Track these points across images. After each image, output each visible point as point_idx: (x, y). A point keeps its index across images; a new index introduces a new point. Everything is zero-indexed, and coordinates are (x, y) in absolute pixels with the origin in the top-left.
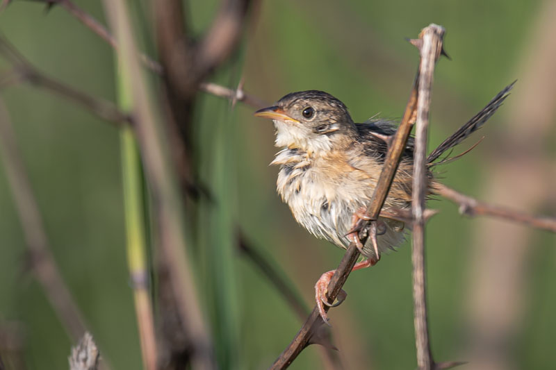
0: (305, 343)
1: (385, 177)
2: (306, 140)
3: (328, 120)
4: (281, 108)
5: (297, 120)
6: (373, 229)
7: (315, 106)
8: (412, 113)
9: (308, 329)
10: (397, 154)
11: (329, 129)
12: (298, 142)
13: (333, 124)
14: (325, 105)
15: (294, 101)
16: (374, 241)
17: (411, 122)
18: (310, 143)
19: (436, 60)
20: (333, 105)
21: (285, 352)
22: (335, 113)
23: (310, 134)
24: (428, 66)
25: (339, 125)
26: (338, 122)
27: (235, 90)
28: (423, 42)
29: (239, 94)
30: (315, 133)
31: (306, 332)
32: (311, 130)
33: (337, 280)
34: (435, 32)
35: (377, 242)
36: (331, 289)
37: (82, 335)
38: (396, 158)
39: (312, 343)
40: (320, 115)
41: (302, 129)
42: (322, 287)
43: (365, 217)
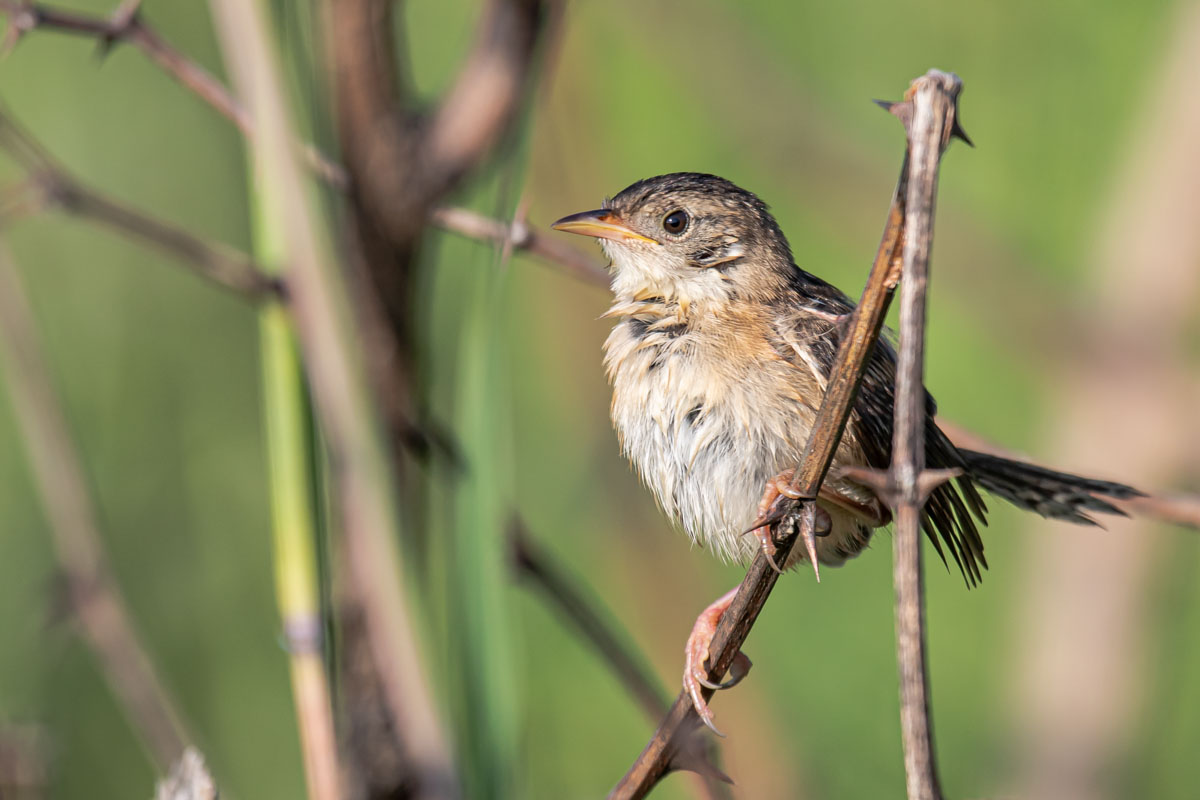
0: (662, 769)
1: (834, 404)
2: (672, 280)
3: (719, 237)
4: (615, 213)
5: (651, 238)
6: (808, 517)
7: (692, 206)
8: (891, 265)
9: (668, 737)
10: (858, 354)
11: (721, 256)
12: (655, 286)
13: (730, 245)
14: (713, 204)
15: (645, 198)
16: (810, 543)
17: (889, 283)
18: (680, 285)
19: (942, 148)
20: (730, 203)
21: (619, 788)
22: (735, 221)
23: (679, 269)
24: (924, 161)
25: (744, 246)
26: (740, 241)
27: (509, 224)
28: (914, 109)
29: (518, 233)
30: (693, 265)
31: (663, 744)
32: (682, 260)
33: (731, 629)
34: (940, 85)
35: (816, 547)
36: (718, 649)
37: (179, 754)
38: (856, 363)
39: (677, 768)
40: (703, 226)
41: (661, 258)
42: (698, 647)
43: (791, 493)
